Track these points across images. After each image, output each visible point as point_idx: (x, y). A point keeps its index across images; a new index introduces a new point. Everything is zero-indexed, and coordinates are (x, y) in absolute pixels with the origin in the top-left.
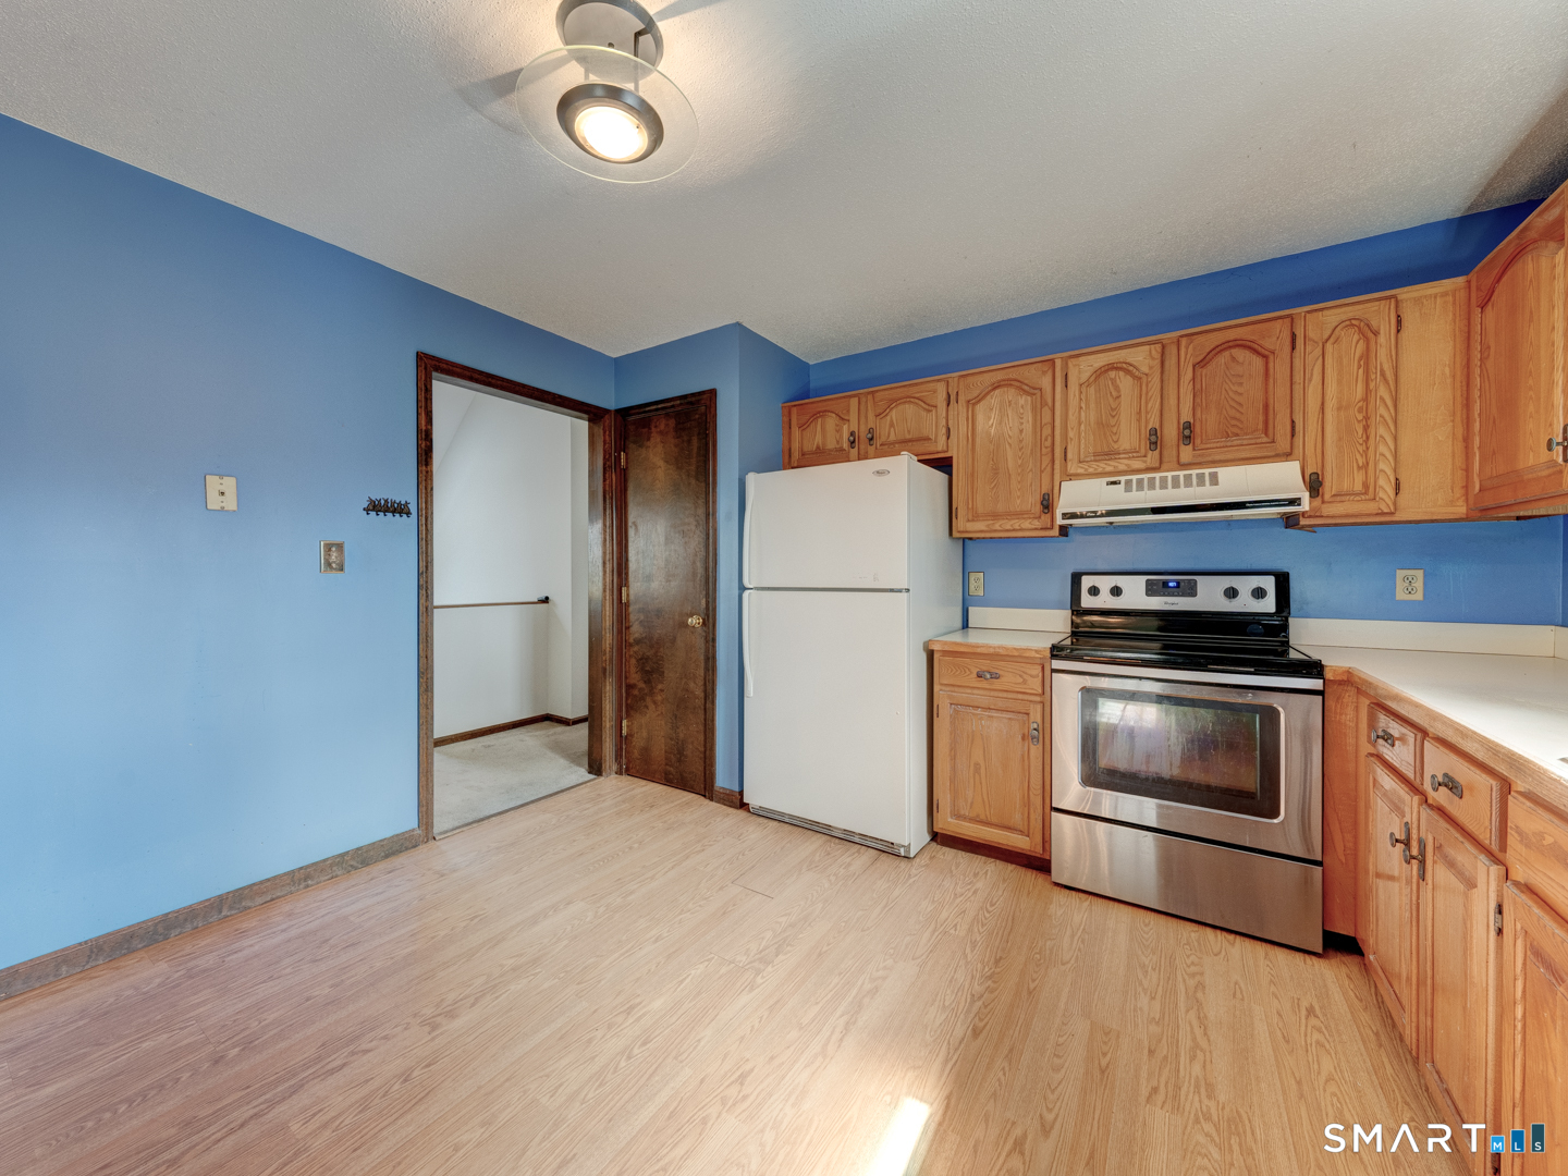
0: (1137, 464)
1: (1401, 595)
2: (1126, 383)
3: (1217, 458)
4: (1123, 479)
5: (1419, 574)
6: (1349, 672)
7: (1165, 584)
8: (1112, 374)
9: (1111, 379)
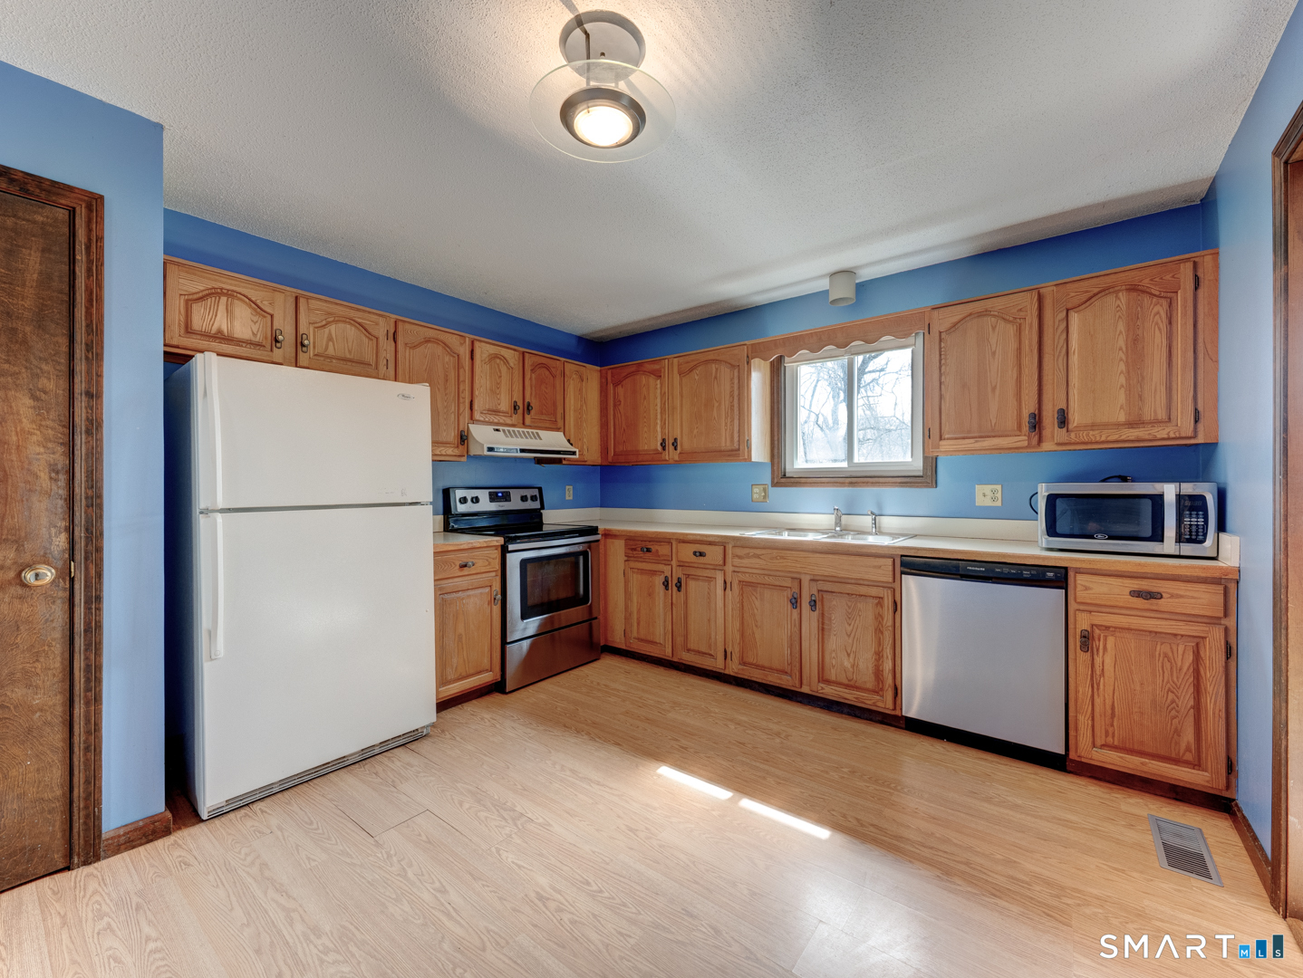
0: (508, 421)
1: (567, 498)
2: (504, 369)
3: (540, 425)
4: (501, 428)
5: (571, 487)
6: (605, 530)
7: (497, 493)
8: (498, 361)
9: (498, 365)
